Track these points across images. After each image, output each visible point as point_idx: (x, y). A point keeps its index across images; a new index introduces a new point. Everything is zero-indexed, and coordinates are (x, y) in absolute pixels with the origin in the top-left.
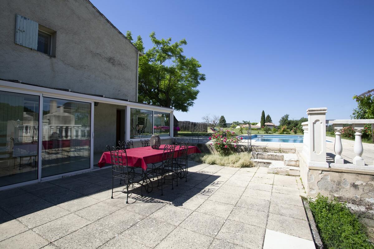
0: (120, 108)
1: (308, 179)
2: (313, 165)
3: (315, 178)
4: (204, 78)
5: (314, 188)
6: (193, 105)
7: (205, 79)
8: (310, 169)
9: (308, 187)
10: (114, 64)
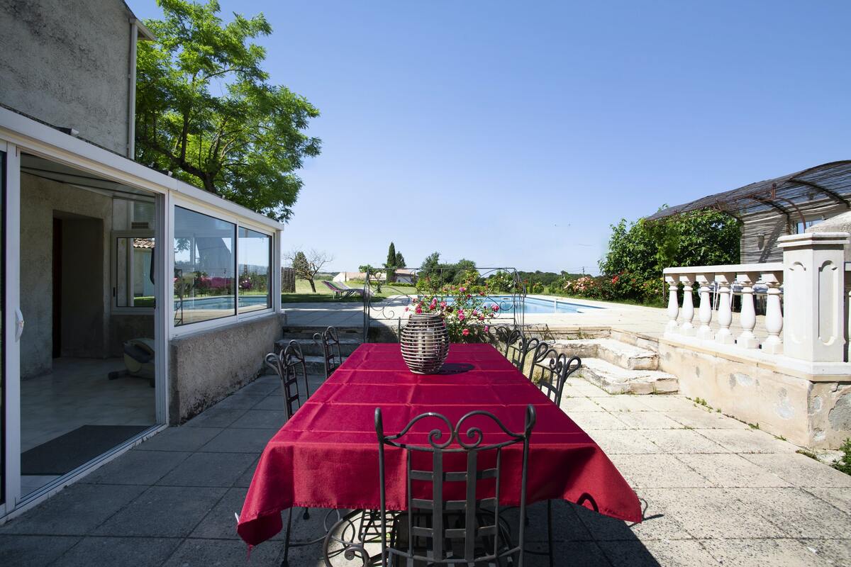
0: (68, 210)
1: (809, 407)
2: (821, 372)
3: (824, 402)
4: (315, 148)
5: (821, 427)
6: (288, 218)
7: (317, 153)
8: (814, 382)
9: (810, 427)
10: (37, 33)
